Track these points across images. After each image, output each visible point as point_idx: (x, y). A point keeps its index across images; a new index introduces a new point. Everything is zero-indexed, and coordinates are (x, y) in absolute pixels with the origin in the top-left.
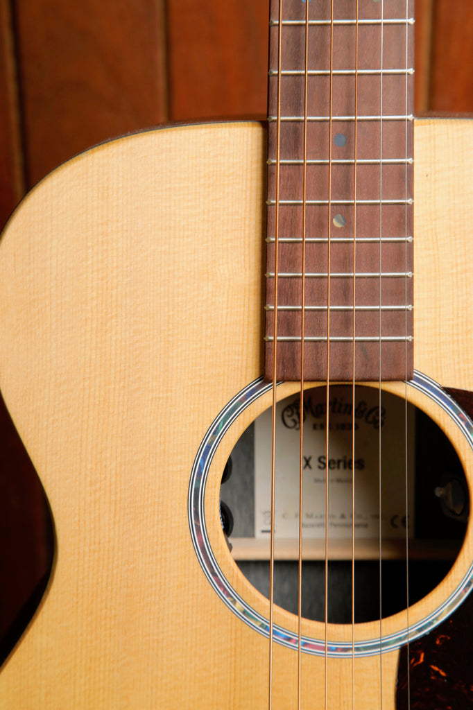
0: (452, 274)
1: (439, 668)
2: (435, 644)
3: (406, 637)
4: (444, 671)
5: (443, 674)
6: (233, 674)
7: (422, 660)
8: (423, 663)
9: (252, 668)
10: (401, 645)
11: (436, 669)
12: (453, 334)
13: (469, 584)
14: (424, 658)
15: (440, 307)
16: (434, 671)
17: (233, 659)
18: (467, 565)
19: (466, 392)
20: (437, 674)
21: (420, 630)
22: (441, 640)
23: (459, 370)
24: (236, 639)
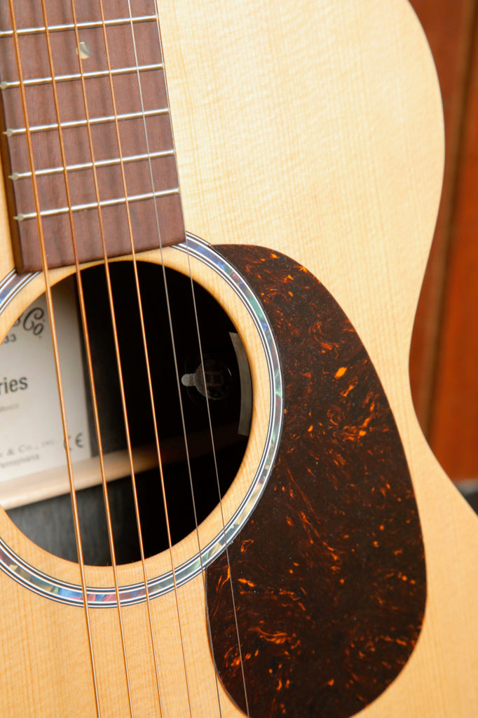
0: (205, 105)
1: (247, 579)
2: (240, 552)
3: (210, 554)
4: (252, 581)
5: (251, 585)
6: (28, 662)
7: (229, 576)
8: (231, 579)
9: (49, 647)
10: (206, 565)
11: (244, 581)
12: (215, 179)
13: (264, 473)
14: (231, 573)
15: (197, 148)
16: (242, 584)
17: (25, 642)
19: (236, 247)
20: (245, 586)
21: (222, 542)
22: (245, 546)
23: (227, 221)
24: (25, 616)
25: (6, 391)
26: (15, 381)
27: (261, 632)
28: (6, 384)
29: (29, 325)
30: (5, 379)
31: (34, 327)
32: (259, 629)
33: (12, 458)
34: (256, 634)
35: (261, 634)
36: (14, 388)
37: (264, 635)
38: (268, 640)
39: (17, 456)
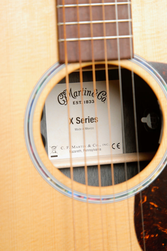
1: (154, 203)
2: (151, 192)
3: (137, 189)
4: (157, 204)
5: (156, 206)
7: (145, 200)
8: (146, 202)
10: (135, 194)
11: (152, 204)
13: (166, 160)
14: (147, 199)
18: (164, 150)
20: (153, 206)
21: (144, 185)
22: (154, 189)
25: (89, 122)
26: (93, 118)
27: (160, 227)
28: (89, 119)
29: (100, 97)
30: (89, 117)
31: (102, 98)
32: (158, 225)
33: (89, 148)
34: (157, 227)
35: (159, 228)
36: (92, 121)
37: (160, 228)
38: (163, 231)
39: (92, 148)
